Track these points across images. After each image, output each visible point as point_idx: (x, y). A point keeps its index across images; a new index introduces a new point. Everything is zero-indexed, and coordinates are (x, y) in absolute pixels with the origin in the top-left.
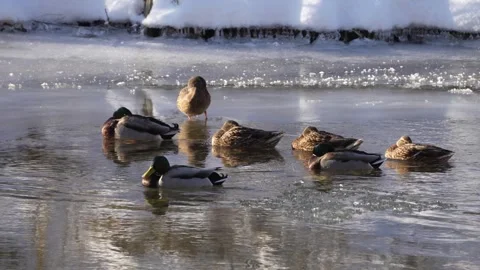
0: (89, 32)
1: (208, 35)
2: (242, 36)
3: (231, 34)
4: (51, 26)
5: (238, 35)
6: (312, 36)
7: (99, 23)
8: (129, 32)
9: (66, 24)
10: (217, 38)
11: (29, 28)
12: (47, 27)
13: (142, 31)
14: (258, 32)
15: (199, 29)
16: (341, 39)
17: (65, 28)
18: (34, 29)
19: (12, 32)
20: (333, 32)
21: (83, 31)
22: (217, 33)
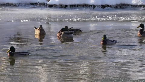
0: (34, 6)
1: (65, 7)
2: (75, 7)
3: (72, 6)
4: (23, 5)
5: (74, 7)
6: (94, 7)
7: (36, 4)
8: (44, 6)
9: (27, 4)
10: (68, 7)
11: (17, 5)
12: (22, 5)
13: (48, 6)
14: (79, 6)
15: (63, 5)
16: (102, 8)
17: (27, 5)
18: (19, 5)
19: (13, 6)
20: (100, 6)
21: (32, 6)
22: (68, 6)
